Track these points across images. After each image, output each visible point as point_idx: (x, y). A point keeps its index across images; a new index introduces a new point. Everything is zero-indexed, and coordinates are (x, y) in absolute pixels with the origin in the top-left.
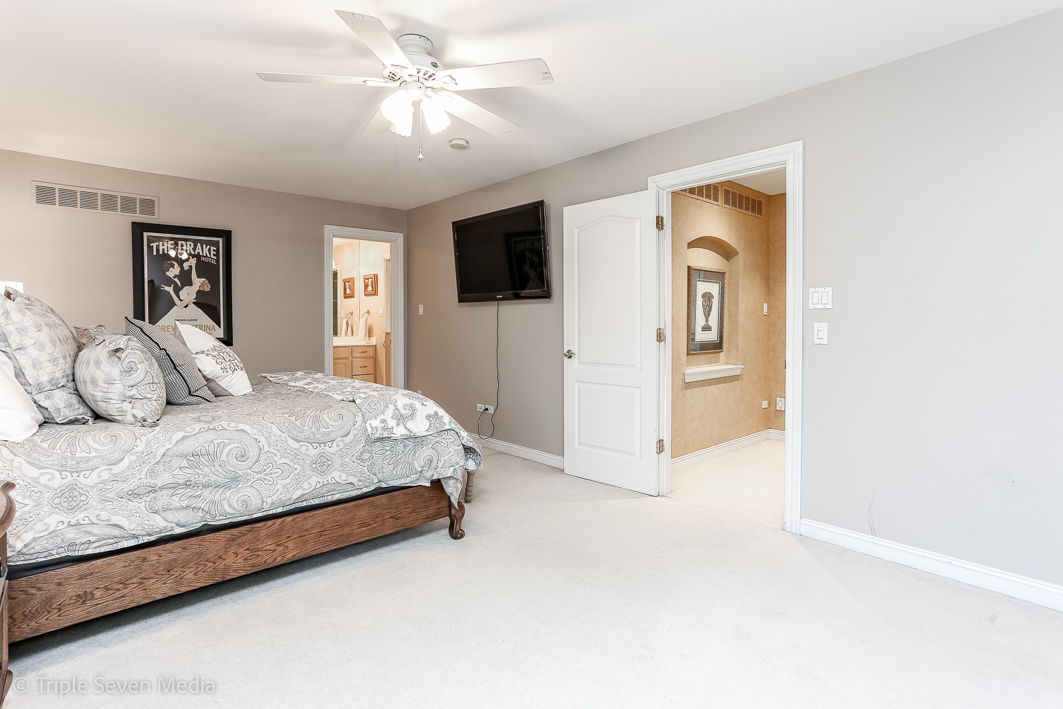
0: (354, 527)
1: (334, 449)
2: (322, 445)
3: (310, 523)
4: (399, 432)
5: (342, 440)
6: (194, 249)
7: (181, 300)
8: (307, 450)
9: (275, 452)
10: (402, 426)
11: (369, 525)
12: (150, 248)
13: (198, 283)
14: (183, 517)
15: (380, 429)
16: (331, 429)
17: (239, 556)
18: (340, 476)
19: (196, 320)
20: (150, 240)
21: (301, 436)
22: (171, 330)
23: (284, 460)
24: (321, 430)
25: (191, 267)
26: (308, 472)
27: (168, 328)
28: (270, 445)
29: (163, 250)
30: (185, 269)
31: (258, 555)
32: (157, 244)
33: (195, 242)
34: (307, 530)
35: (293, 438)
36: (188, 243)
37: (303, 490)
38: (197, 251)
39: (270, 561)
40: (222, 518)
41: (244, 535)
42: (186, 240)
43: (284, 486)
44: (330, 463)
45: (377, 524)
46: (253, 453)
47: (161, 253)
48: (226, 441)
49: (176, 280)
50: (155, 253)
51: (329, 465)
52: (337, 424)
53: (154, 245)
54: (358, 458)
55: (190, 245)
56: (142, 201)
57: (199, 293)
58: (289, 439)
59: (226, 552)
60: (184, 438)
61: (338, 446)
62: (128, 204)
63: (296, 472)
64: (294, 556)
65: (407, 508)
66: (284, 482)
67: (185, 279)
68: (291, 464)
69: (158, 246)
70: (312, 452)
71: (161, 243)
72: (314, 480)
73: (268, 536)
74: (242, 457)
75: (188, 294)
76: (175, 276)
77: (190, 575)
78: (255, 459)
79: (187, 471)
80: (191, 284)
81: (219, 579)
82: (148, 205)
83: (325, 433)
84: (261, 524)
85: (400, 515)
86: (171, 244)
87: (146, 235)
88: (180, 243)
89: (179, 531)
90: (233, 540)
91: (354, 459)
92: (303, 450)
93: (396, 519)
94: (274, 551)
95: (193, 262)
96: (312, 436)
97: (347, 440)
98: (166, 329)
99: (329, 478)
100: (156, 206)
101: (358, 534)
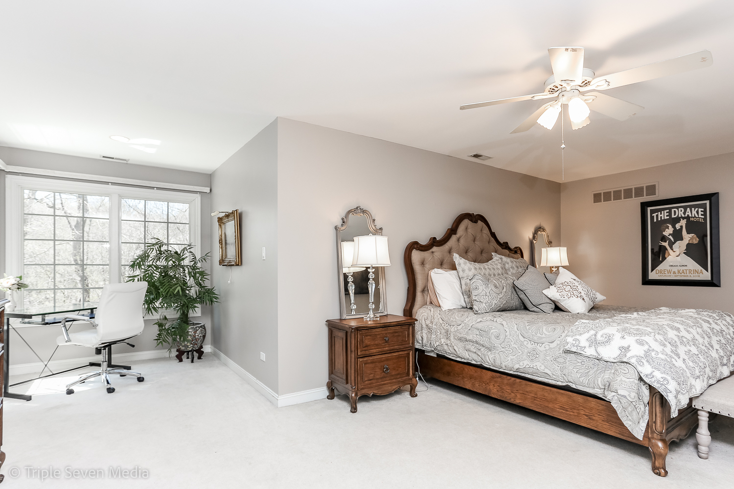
0: (556, 406)
1: (542, 349)
2: (536, 344)
3: (529, 389)
4: (590, 352)
5: (549, 345)
6: (684, 213)
7: (674, 252)
8: (527, 344)
9: (512, 340)
10: (593, 349)
11: (566, 411)
12: (652, 218)
13: (687, 238)
14: (475, 357)
15: (570, 344)
16: (543, 336)
17: (495, 387)
18: (541, 366)
19: (686, 266)
20: (652, 212)
21: (526, 335)
22: (666, 273)
23: (515, 346)
24: (538, 335)
25: (682, 227)
26: (524, 357)
27: (664, 272)
28: (510, 335)
29: (661, 217)
30: (677, 229)
31: (503, 392)
32: (657, 214)
33: (685, 208)
34: (527, 392)
35: (521, 335)
36: (680, 209)
37: (520, 365)
38: (687, 214)
39: (508, 398)
40: (487, 364)
41: (497, 378)
42: (677, 208)
43: (511, 359)
44: (538, 356)
45: (573, 414)
46: (502, 337)
47: (659, 219)
48: (493, 327)
49: (670, 237)
50: (655, 221)
51: (536, 357)
52: (548, 334)
53: (655, 215)
54: (555, 359)
55: (681, 211)
56: (648, 187)
57: (688, 245)
58: (520, 335)
59: (490, 382)
60: (481, 321)
61: (545, 347)
62: (639, 192)
63: (519, 354)
64: (520, 403)
65: (600, 415)
66: (512, 357)
67: (678, 235)
68: (517, 349)
69: (657, 216)
70: (529, 346)
71: (659, 213)
72: (526, 362)
73: (507, 384)
74: (497, 337)
75: (680, 246)
76: (670, 235)
77: (477, 385)
78: (503, 340)
79: (478, 336)
80: (682, 239)
81: (486, 393)
82: (652, 189)
83: (539, 337)
84: (505, 376)
85: (594, 418)
86: (667, 212)
87: (649, 209)
88: (673, 210)
89: (474, 362)
90: (493, 378)
91: (552, 359)
92: (525, 343)
93: (590, 418)
94: (510, 394)
95: (683, 223)
96: (531, 337)
97: (552, 345)
98: (663, 272)
99: (534, 365)
100: (657, 188)
101: (559, 412)
